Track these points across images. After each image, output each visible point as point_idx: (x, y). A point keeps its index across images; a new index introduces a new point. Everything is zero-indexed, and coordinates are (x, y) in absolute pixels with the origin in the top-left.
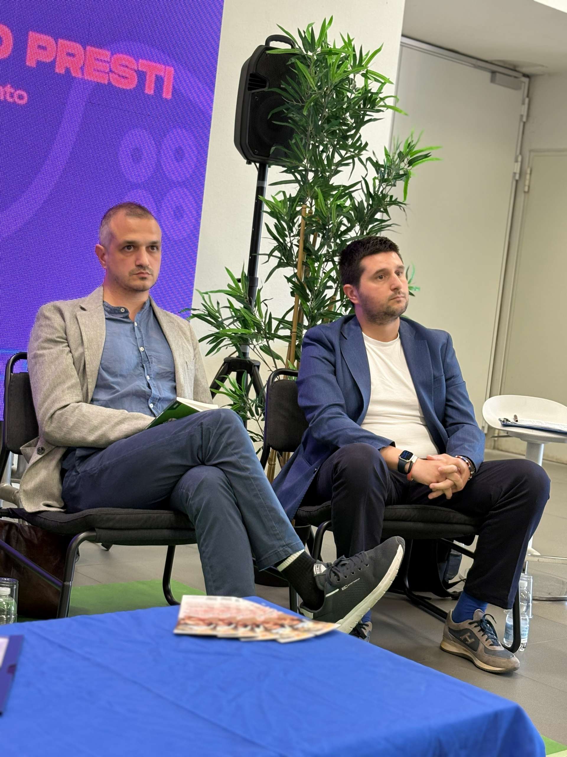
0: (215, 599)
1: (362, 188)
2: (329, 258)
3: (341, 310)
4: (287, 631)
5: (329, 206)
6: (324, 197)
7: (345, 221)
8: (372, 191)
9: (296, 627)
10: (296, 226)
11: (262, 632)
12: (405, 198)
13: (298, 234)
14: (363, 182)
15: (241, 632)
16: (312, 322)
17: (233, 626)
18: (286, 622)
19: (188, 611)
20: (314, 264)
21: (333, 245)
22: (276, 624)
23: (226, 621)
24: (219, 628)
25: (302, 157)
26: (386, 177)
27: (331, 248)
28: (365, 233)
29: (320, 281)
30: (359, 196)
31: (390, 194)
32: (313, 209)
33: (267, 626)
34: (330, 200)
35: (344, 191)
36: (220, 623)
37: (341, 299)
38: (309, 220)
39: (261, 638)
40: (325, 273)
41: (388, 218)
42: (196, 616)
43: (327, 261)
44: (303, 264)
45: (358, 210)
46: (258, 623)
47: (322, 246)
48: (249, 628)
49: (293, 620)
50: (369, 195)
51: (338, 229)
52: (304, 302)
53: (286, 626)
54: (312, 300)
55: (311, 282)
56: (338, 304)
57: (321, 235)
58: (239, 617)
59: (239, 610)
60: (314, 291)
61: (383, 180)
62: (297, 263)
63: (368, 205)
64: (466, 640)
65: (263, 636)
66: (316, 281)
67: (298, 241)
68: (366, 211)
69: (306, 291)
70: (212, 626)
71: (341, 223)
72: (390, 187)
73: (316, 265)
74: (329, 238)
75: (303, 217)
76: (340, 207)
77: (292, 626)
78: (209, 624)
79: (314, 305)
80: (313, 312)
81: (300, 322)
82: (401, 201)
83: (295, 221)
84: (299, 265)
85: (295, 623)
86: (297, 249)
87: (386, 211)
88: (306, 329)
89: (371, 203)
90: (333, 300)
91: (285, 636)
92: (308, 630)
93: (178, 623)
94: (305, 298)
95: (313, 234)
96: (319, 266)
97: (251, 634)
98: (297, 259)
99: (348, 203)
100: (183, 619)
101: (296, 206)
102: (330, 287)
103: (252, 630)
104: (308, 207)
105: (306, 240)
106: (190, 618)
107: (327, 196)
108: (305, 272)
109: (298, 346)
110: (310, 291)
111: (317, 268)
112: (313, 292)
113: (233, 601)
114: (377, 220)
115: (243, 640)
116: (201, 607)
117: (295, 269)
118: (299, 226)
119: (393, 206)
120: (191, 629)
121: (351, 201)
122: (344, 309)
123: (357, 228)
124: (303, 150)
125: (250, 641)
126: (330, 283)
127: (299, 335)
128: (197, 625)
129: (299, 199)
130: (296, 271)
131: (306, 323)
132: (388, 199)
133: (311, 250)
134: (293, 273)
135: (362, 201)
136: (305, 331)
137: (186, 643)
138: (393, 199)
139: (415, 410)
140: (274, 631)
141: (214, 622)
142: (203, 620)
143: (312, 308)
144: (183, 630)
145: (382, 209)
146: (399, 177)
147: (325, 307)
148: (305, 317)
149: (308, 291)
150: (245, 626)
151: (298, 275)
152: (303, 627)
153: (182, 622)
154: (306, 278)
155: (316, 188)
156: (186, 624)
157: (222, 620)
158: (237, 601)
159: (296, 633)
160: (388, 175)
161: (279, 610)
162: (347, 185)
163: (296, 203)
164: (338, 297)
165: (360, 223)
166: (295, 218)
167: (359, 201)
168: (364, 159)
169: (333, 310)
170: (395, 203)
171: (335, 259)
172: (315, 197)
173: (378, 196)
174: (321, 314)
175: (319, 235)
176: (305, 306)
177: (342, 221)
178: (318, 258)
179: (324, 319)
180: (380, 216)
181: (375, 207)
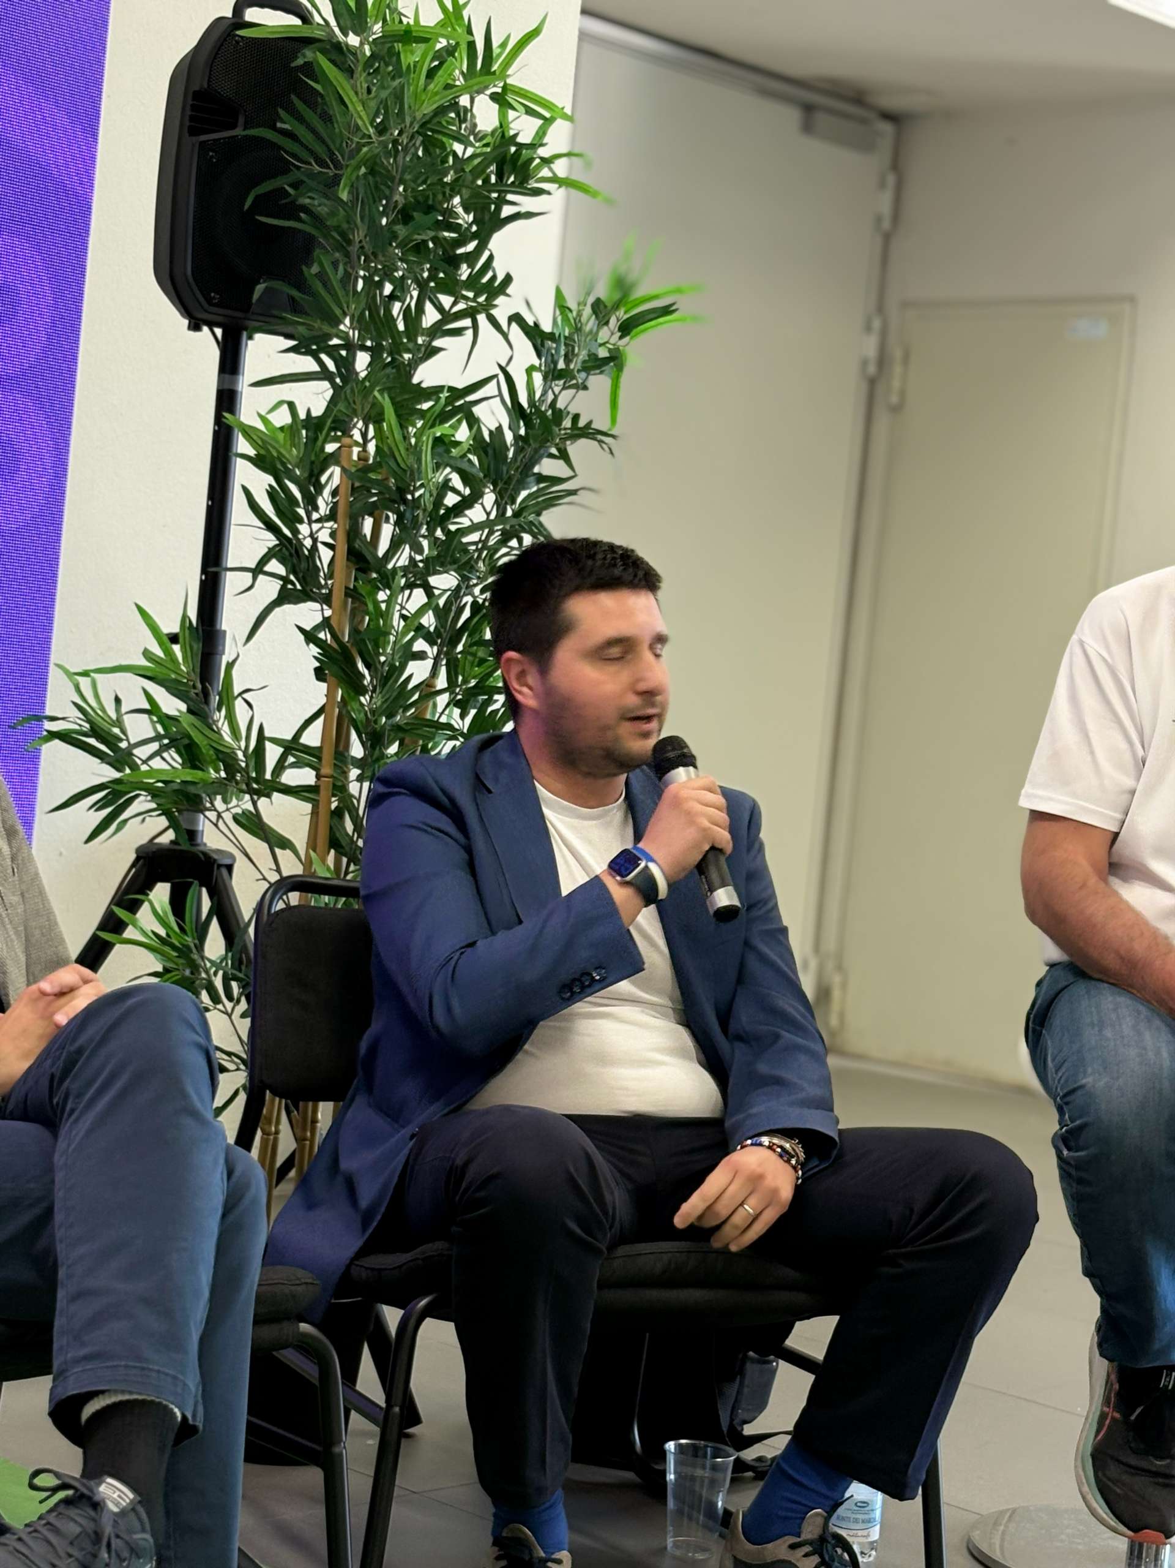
1: (500, 395)
2: (418, 577)
3: (450, 716)
5: (413, 441)
6: (399, 416)
7: (456, 481)
8: (523, 400)
10: (326, 492)
12: (614, 420)
13: (332, 516)
14: (502, 377)
16: (373, 747)
20: (377, 593)
21: (425, 543)
25: (338, 312)
26: (561, 365)
27: (420, 551)
28: (509, 513)
29: (392, 638)
30: (492, 415)
31: (573, 409)
32: (372, 447)
34: (414, 426)
35: (450, 401)
37: (451, 687)
38: (360, 479)
40: (403, 617)
41: (570, 473)
43: (411, 586)
44: (347, 595)
45: (490, 452)
47: (395, 545)
50: (517, 411)
51: (438, 502)
52: (352, 694)
54: (374, 691)
55: (368, 641)
56: (442, 700)
57: (393, 517)
60: (379, 667)
61: (552, 374)
62: (331, 591)
63: (517, 437)
66: (382, 639)
67: (333, 535)
68: (511, 454)
69: (355, 664)
71: (446, 486)
72: (572, 391)
73: (382, 596)
74: (417, 526)
75: (344, 470)
76: (443, 444)
79: (379, 703)
80: (376, 722)
81: (341, 748)
82: (604, 429)
83: (323, 479)
84: (338, 596)
86: (331, 553)
87: (564, 456)
88: (358, 768)
89: (522, 432)
90: (427, 690)
94: (355, 686)
95: (371, 515)
96: (391, 601)
98: (330, 582)
99: (463, 434)
101: (325, 441)
102: (421, 656)
104: (357, 444)
105: (354, 531)
107: (405, 414)
108: (353, 614)
109: (338, 814)
110: (368, 666)
111: (383, 606)
112: (376, 669)
114: (540, 478)
117: (325, 607)
118: (334, 493)
119: (583, 442)
121: (470, 427)
122: (457, 712)
123: (489, 498)
124: (340, 293)
126: (420, 645)
127: (339, 784)
129: (333, 422)
130: (328, 613)
131: (357, 750)
132: (567, 423)
133: (369, 557)
134: (321, 619)
135: (500, 428)
136: (354, 773)
138: (582, 423)
143: (373, 712)
145: (554, 451)
146: (595, 364)
147: (407, 708)
148: (354, 735)
149: (360, 666)
151: (334, 623)
154: (355, 631)
155: (376, 393)
160: (568, 360)
162: (460, 386)
163: (324, 432)
164: (441, 682)
165: (495, 485)
166: (322, 471)
167: (493, 427)
168: (502, 317)
169: (428, 716)
170: (587, 432)
171: (433, 580)
172: (375, 417)
173: (542, 415)
174: (398, 728)
175: (387, 518)
176: (355, 706)
177: (447, 481)
178: (387, 579)
179: (406, 741)
180: (548, 467)
181: (534, 445)
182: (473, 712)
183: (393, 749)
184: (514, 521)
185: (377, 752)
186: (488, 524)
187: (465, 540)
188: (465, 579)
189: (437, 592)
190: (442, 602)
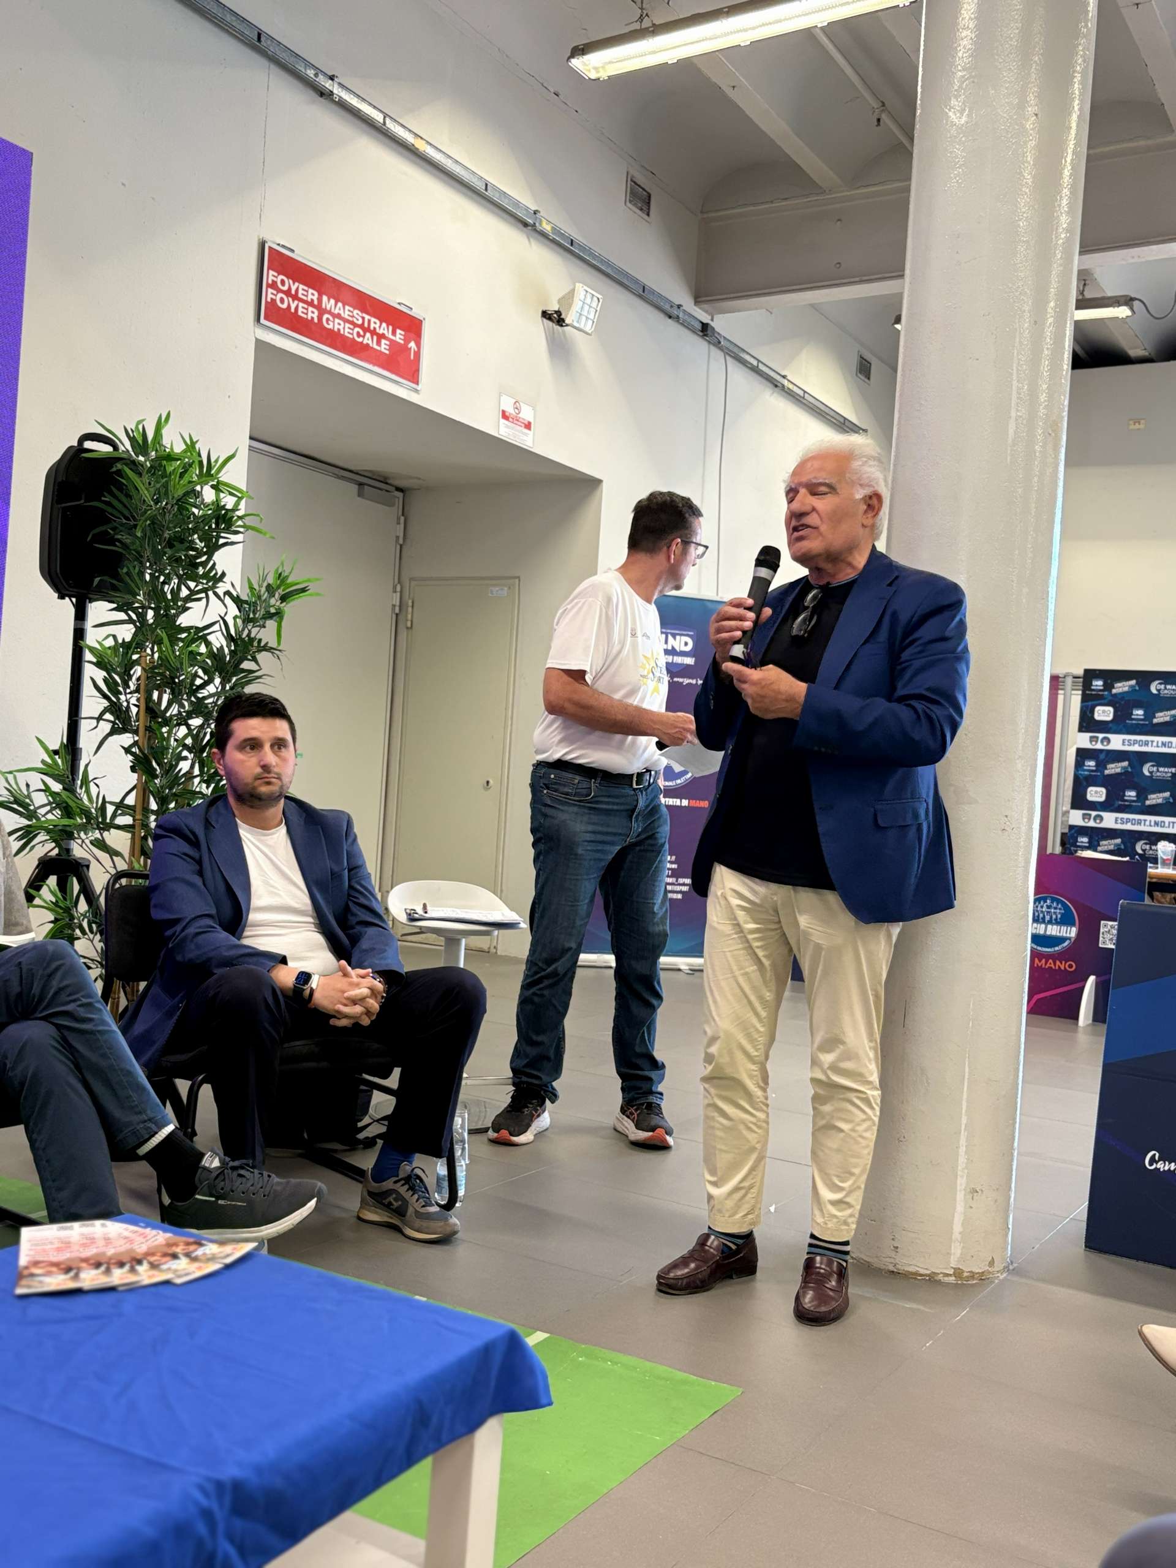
0: (71, 1228)
1: (221, 630)
2: (183, 721)
3: (201, 788)
4: (182, 1264)
5: (178, 653)
6: (170, 641)
7: (200, 673)
8: (233, 632)
9: (194, 1255)
10: (134, 678)
11: (146, 1271)
12: (279, 643)
13: (137, 691)
14: (221, 622)
15: (119, 1277)
16: (162, 805)
17: (103, 1268)
18: (178, 1250)
19: (32, 1253)
20: (162, 729)
21: (186, 704)
22: (165, 1255)
23: (92, 1261)
24: (83, 1275)
25: (137, 591)
26: (251, 616)
27: (184, 707)
28: (228, 688)
29: (171, 751)
30: (217, 640)
31: (258, 637)
32: (156, 656)
33: (152, 1259)
34: (178, 646)
35: (196, 633)
36: (84, 1265)
37: (201, 774)
38: (151, 672)
39: (147, 1281)
40: (176, 740)
41: (258, 668)
42: (46, 1259)
43: (179, 725)
44: (146, 730)
45: (217, 658)
46: (139, 1257)
47: (170, 704)
48: (127, 1267)
49: (188, 1244)
50: (229, 638)
51: (192, 683)
52: (150, 779)
53: (181, 1256)
54: (162, 777)
55: (159, 752)
56: (197, 781)
57: (168, 691)
58: (110, 1252)
59: (107, 1240)
60: (164, 765)
61: (247, 620)
62: (138, 728)
63: (231, 652)
64: (390, 1204)
65: (150, 1277)
66: (165, 751)
67: (138, 700)
68: (228, 659)
69: (151, 763)
70: (72, 1274)
71: (196, 675)
72: (258, 629)
73: (164, 730)
74: (180, 693)
75: (143, 669)
76: (193, 655)
77: (187, 1255)
78: (68, 1270)
79: (165, 783)
80: (163, 792)
81: (145, 806)
82: (274, 647)
83: (132, 672)
84: (141, 730)
85: (192, 1248)
86: (137, 709)
87: (254, 659)
89: (233, 648)
90: (189, 775)
91: (183, 1273)
92: (212, 1259)
93: (19, 1276)
94: (152, 774)
95: (157, 689)
96: (169, 732)
97: (132, 1278)
98: (137, 723)
99: (203, 649)
100: (26, 1268)
101: (132, 654)
102: (186, 758)
103: (133, 1270)
104: (148, 655)
105: (149, 698)
106: (36, 1264)
107: (173, 640)
108: (149, 739)
109: (145, 838)
110: (158, 765)
111: (166, 735)
113: (100, 1228)
114: (243, 671)
115: (121, 1289)
116: (51, 1243)
117: (135, 736)
118: (138, 679)
119: (264, 653)
120: (41, 1282)
121: (207, 647)
122: (204, 785)
123: (217, 681)
124: (138, 581)
125: (133, 1289)
126: (185, 753)
127: (145, 823)
128: (48, 1274)
129: (136, 644)
130: (136, 738)
131: (154, 806)
132: (255, 644)
133: (157, 711)
134: (133, 742)
135: (222, 647)
136: (153, 818)
137: (36, 1309)
138: (262, 644)
139: (307, 915)
140: (164, 1267)
141: (74, 1266)
142: (56, 1265)
143: (162, 787)
144: (29, 1287)
145: (249, 657)
146: (269, 616)
147: (179, 785)
148: (152, 799)
149: (154, 764)
150: (121, 1265)
151: (140, 744)
152: (204, 1254)
153: (26, 1272)
154: (151, 747)
155: (158, 630)
156: (32, 1275)
157: (85, 1260)
158: (103, 1225)
159: (196, 1265)
160: (254, 613)
161: (165, 1231)
162: (201, 625)
163: (132, 649)
164: (196, 771)
165: (220, 674)
166: (131, 669)
167: (218, 646)
168: (220, 592)
169: (190, 788)
170: (266, 648)
171: (190, 722)
172: (159, 642)
173: (243, 640)
174: (175, 795)
175: (165, 692)
176: (152, 784)
177: (196, 672)
178: (167, 722)
179: (179, 800)
180: (246, 665)
181: (239, 654)
182: (213, 785)
183: (172, 805)
184: (231, 692)
185: (164, 807)
186: (217, 694)
187: (206, 702)
188: (206, 720)
189: (192, 727)
190: (195, 732)
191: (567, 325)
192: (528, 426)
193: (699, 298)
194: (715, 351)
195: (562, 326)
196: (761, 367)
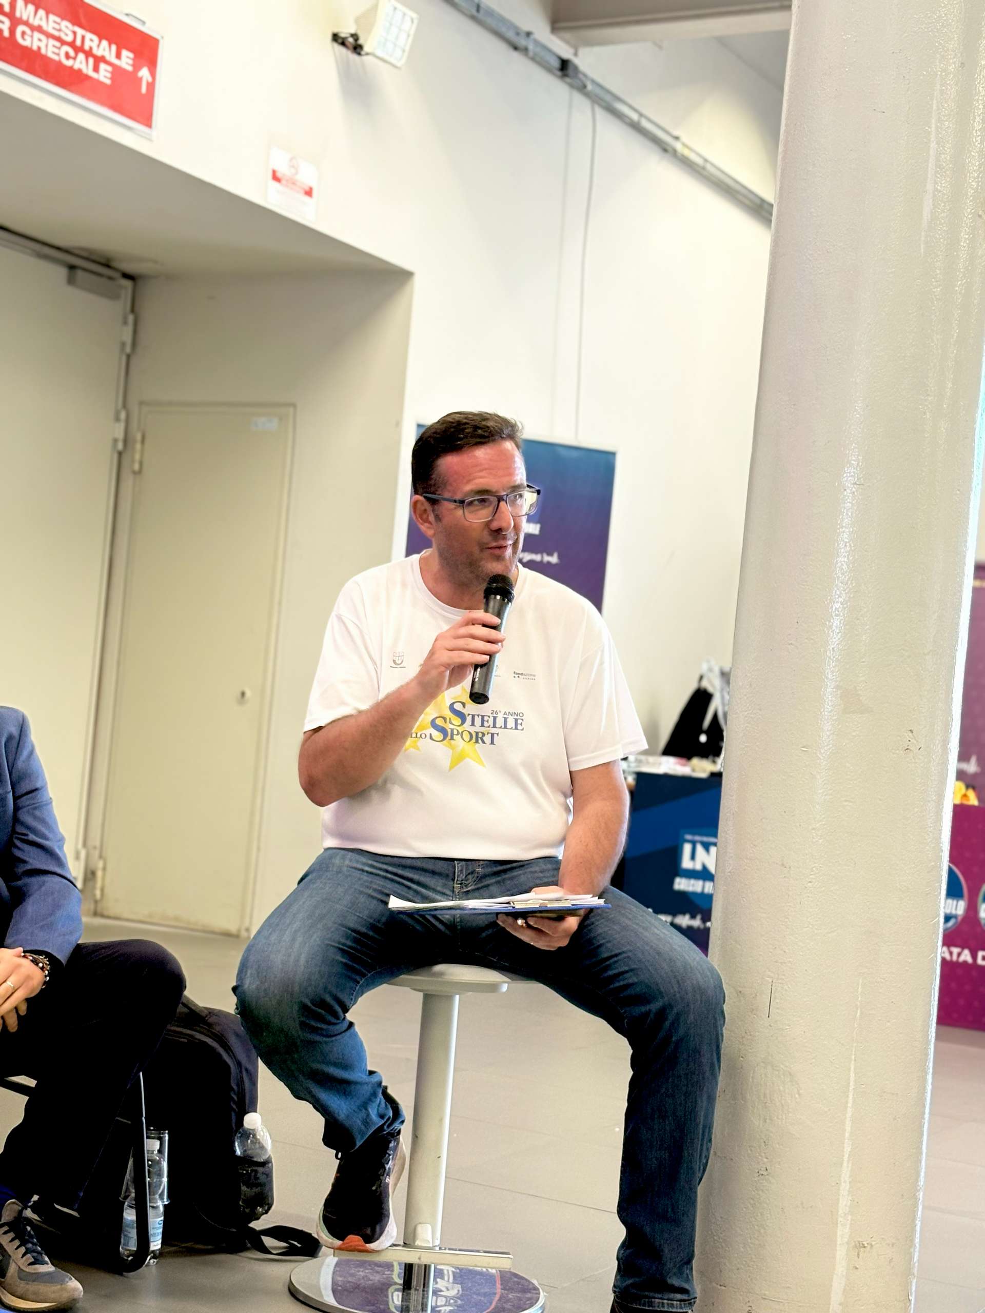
191: (367, 54)
192: (309, 193)
193: (557, 23)
194: (578, 98)
195: (359, 54)
196: (645, 124)
